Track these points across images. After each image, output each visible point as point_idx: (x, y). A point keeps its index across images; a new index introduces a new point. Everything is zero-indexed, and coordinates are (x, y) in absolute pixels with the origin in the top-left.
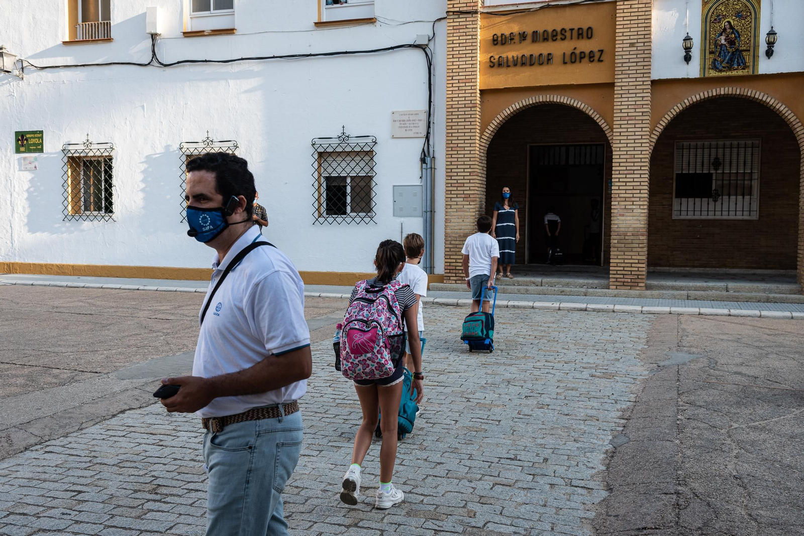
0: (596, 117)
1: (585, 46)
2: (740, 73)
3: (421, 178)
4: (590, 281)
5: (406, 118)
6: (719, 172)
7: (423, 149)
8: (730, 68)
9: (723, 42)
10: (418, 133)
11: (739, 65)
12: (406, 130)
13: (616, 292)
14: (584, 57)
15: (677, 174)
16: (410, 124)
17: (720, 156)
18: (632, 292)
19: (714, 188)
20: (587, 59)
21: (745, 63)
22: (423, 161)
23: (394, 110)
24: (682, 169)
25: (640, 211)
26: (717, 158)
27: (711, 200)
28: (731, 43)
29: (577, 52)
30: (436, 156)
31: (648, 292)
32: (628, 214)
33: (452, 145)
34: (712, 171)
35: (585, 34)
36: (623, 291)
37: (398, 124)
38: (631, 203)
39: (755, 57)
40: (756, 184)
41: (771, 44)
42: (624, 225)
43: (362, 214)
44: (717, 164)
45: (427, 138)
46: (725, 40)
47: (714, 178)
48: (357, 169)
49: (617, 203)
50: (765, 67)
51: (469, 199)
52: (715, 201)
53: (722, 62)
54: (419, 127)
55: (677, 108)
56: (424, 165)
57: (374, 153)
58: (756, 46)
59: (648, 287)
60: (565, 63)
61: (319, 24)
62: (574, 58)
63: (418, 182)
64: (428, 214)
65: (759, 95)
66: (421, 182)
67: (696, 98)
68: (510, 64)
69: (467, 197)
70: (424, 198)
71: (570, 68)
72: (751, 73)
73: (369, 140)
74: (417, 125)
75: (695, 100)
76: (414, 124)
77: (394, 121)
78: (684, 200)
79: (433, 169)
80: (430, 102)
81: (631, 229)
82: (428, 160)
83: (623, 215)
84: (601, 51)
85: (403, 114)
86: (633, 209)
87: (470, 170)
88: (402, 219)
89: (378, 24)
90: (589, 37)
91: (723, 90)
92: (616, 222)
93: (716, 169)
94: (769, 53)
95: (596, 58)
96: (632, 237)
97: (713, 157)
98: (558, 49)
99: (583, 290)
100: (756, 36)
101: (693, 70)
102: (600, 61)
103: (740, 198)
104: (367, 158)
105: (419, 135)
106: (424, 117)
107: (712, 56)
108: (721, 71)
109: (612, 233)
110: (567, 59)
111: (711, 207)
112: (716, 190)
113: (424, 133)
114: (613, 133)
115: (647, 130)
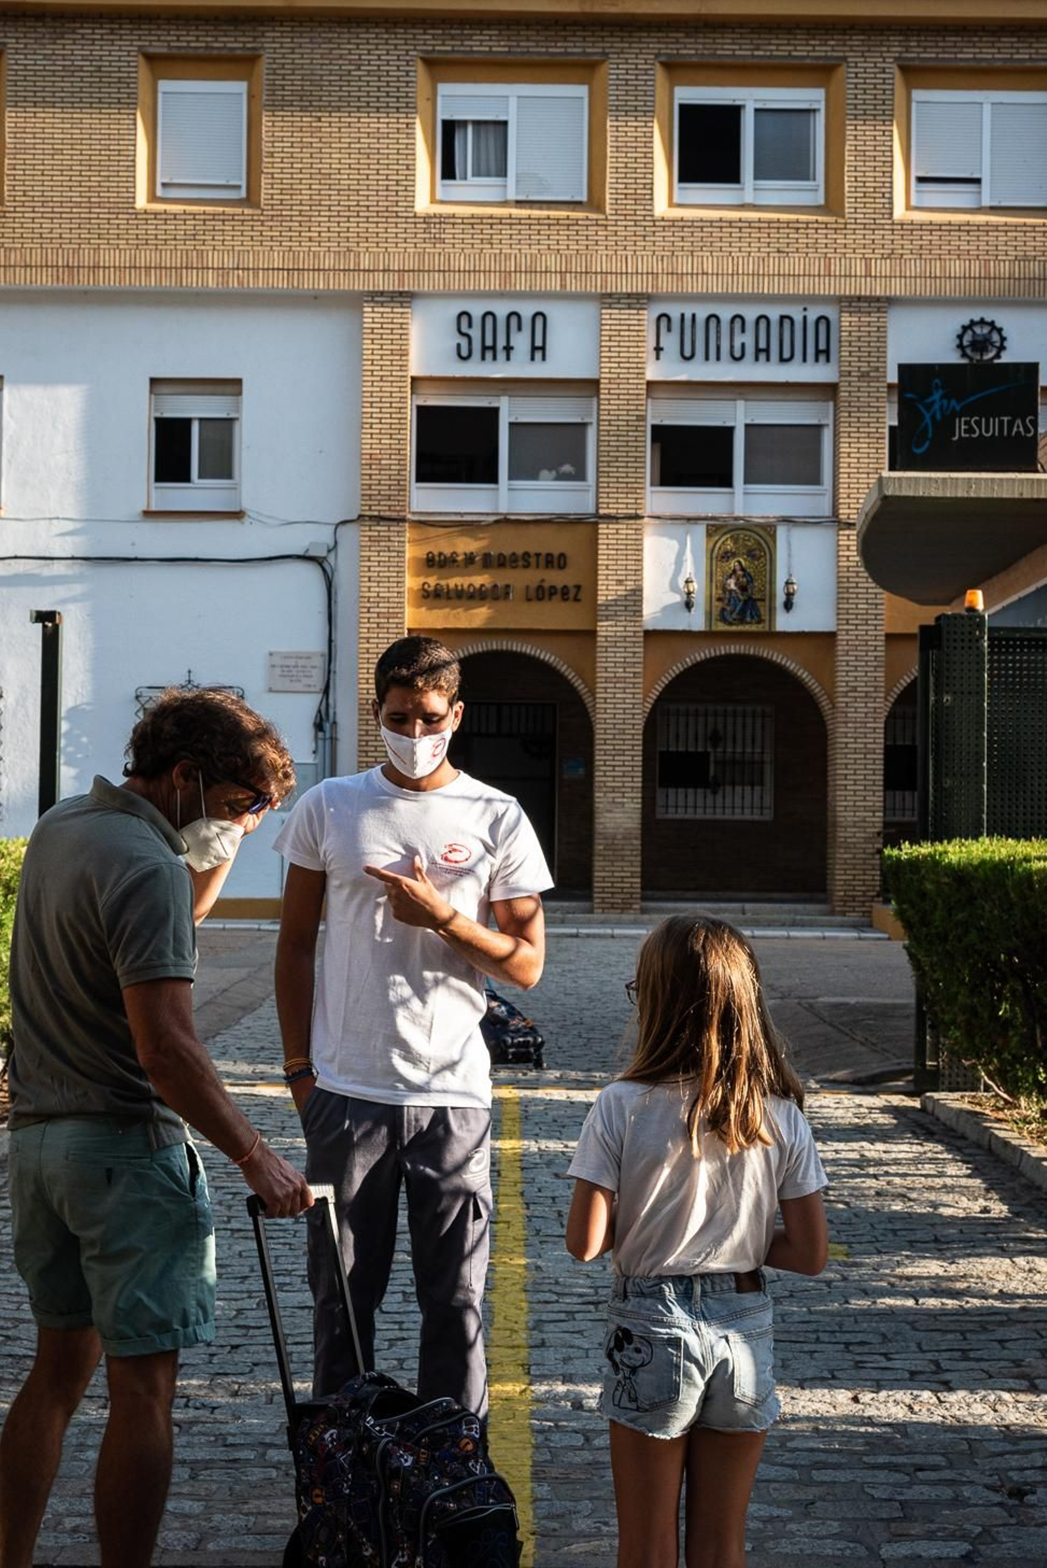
0: (571, 675)
1: (555, 578)
2: (754, 628)
3: (314, 752)
4: (566, 904)
5: (292, 662)
6: (720, 750)
7: (319, 711)
8: (742, 621)
9: (733, 586)
10: (309, 686)
11: (752, 617)
12: (291, 681)
13: (603, 916)
14: (555, 593)
15: (662, 753)
16: (297, 671)
17: (720, 727)
18: (625, 917)
19: (712, 773)
20: (558, 596)
21: (759, 616)
22: (319, 726)
23: (273, 650)
24: (668, 746)
25: (631, 805)
26: (715, 731)
27: (708, 791)
28: (743, 589)
29: (546, 585)
30: (338, 720)
31: (646, 917)
32: (618, 810)
34: (709, 750)
35: (556, 563)
36: (613, 916)
37: (278, 671)
38: (621, 795)
39: (772, 610)
40: (768, 770)
41: (789, 596)
42: (612, 825)
44: (715, 738)
45: (326, 691)
46: (736, 584)
47: (712, 758)
49: (601, 794)
50: (784, 622)
52: (715, 793)
53: (732, 613)
54: (313, 676)
55: (677, 668)
56: (320, 735)
58: (772, 596)
59: (643, 911)
60: (529, 600)
61: (148, 514)
62: (542, 593)
63: (309, 759)
65: (777, 658)
66: (315, 758)
67: (700, 656)
68: (452, 594)
71: (536, 606)
72: (767, 629)
74: (309, 674)
75: (699, 659)
76: (304, 671)
77: (273, 666)
78: (671, 791)
79: (334, 740)
80: (330, 641)
81: (621, 830)
82: (327, 726)
83: (610, 811)
84: (578, 587)
85: (287, 656)
86: (623, 803)
89: (246, 520)
90: (562, 567)
91: (734, 649)
92: (602, 820)
93: (715, 746)
94: (788, 606)
95: (571, 595)
96: (622, 842)
97: (710, 728)
98: (521, 579)
99: (558, 915)
100: (772, 582)
101: (696, 621)
102: (576, 600)
103: (748, 789)
105: (312, 689)
106: (319, 662)
107: (720, 604)
108: (730, 624)
109: (597, 836)
110: (532, 594)
111: (709, 802)
112: (715, 777)
113: (320, 686)
114: (595, 699)
115: (640, 696)
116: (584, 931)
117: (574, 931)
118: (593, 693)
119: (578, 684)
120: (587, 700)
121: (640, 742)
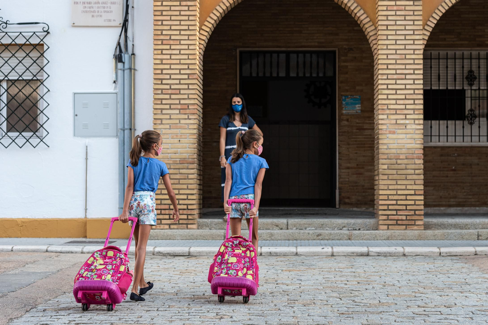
0: (353, 6)
3: (115, 82)
4: (352, 221)
6: (474, 88)
7: (119, 44)
10: (110, 21)
12: (93, 16)
13: (389, 233)
16: (98, 8)
17: (474, 68)
18: (409, 232)
19: (468, 107)
22: (119, 58)
24: (431, 85)
25: (414, 127)
26: (471, 71)
27: (466, 122)
30: (136, 52)
31: (429, 232)
32: (400, 131)
33: (162, 37)
34: (466, 87)
36: (398, 231)
37: (80, 7)
38: (403, 117)
42: (395, 146)
43: (27, 134)
44: (471, 78)
45: (125, 26)
47: (468, 94)
48: (20, 69)
49: (385, 117)
51: (188, 111)
52: (471, 124)
54: (111, 12)
56: (120, 65)
57: (45, 47)
59: (427, 227)
63: (110, 88)
64: (127, 132)
66: (115, 88)
69: (184, 108)
70: (120, 110)
73: (38, 29)
74: (109, 10)
76: (104, 8)
77: (76, 3)
78: (434, 123)
79: (132, 70)
81: (404, 151)
82: (126, 57)
83: (394, 133)
86: (405, 125)
87: (188, 72)
88: (87, 141)
92: (385, 141)
93: (471, 85)
96: (406, 161)
97: (466, 70)
99: (345, 231)
104: (35, 54)
105: (113, 24)
109: (381, 156)
111: (467, 132)
112: (471, 110)
113: (121, 21)
114: (376, 28)
115: (421, 23)
116: (374, 250)
117: (364, 250)
118: (374, 22)
119: (360, 15)
120: (369, 29)
121: (421, 67)
